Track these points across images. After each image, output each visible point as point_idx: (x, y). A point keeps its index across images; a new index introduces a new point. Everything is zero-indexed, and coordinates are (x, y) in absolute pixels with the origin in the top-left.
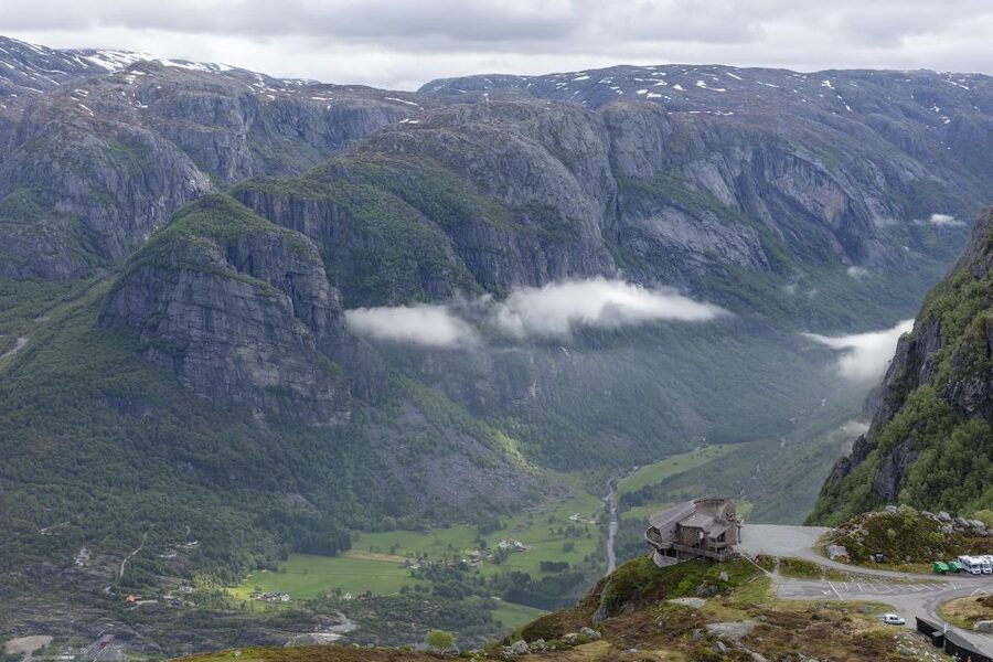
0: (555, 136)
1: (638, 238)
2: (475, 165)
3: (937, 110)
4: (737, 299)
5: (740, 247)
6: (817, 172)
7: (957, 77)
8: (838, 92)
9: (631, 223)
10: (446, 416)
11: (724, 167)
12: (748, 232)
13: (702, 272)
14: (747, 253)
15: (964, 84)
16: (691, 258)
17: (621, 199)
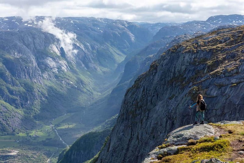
0: (23, 40)
1: (42, 64)
2: (7, 48)
3: (99, 28)
4: (66, 79)
5: (64, 66)
6: (78, 47)
7: (101, 19)
8: (75, 24)
9: (40, 61)
10: (11, 109)
11: (57, 46)
12: (65, 62)
13: (57, 72)
14: (66, 67)
15: (103, 21)
16: (54, 69)
17: (38, 55)
